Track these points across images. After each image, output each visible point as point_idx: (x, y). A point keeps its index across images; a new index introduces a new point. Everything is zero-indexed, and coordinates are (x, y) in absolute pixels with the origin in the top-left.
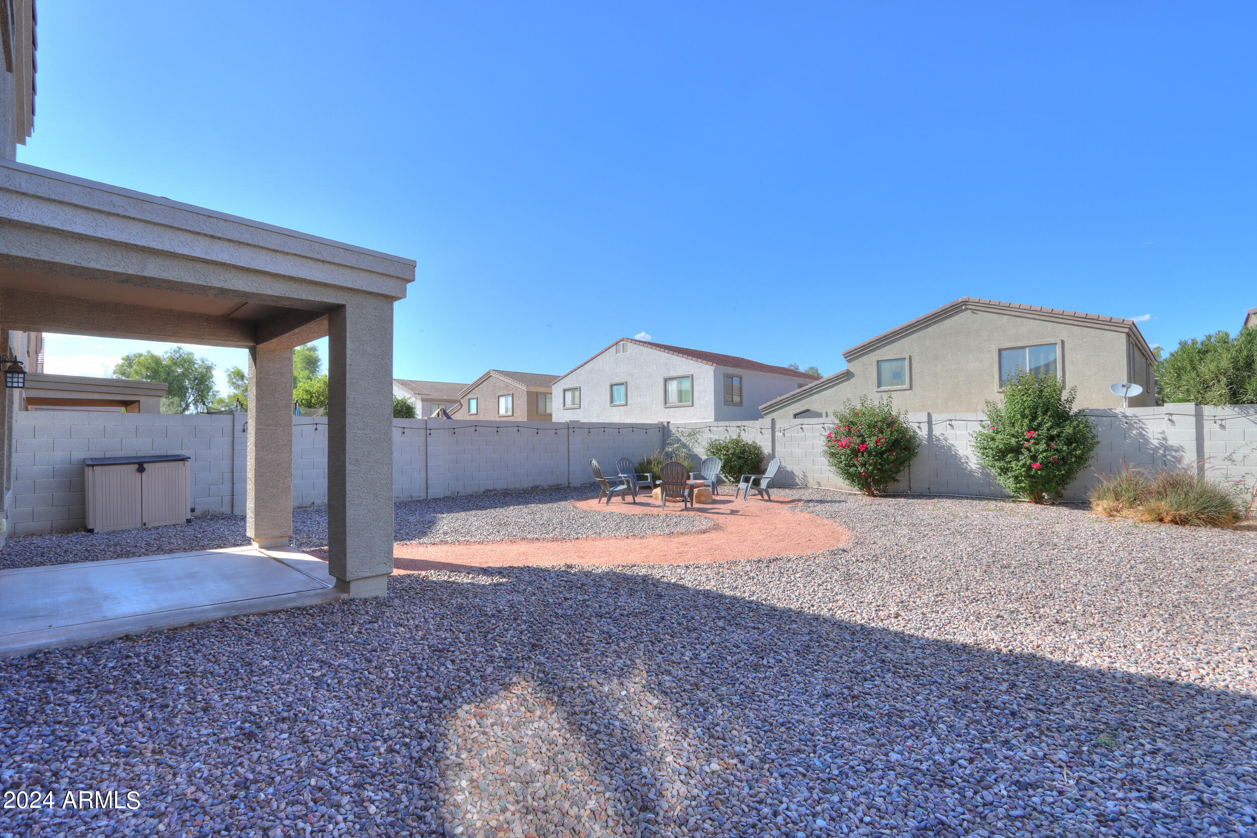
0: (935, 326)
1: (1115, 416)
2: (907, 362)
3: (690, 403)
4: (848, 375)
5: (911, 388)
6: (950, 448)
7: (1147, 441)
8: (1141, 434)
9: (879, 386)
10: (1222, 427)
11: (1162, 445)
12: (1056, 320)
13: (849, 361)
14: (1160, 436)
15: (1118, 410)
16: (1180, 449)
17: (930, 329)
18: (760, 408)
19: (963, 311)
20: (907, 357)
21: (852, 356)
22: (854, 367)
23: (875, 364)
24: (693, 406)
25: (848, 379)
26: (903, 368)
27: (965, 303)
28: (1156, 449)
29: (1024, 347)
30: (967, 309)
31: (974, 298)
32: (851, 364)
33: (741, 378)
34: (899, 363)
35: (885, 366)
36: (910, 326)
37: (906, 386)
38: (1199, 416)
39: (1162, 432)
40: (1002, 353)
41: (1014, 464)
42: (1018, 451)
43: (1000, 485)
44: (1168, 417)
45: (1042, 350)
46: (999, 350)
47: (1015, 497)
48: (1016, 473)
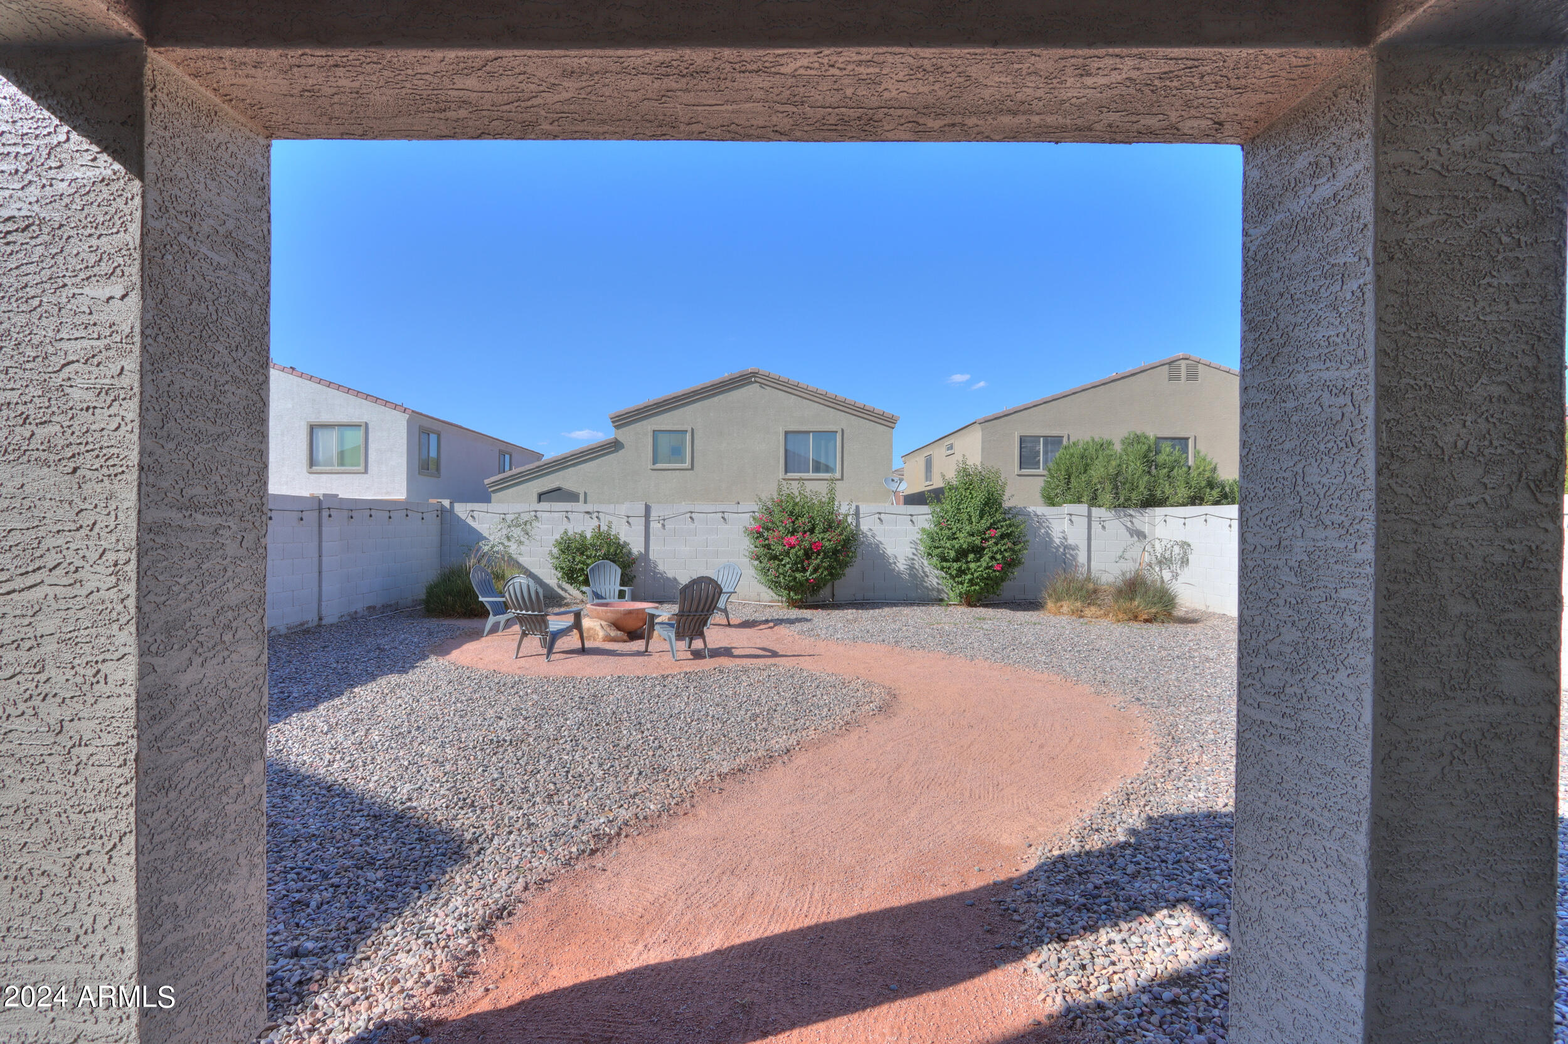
0: (721, 397)
1: (1028, 514)
2: (688, 436)
3: (361, 468)
4: (615, 446)
5: (692, 468)
6: (877, 546)
7: (1052, 541)
8: (1047, 533)
9: (654, 464)
10: (1104, 527)
11: (1062, 543)
12: (838, 407)
13: (617, 427)
14: (1061, 535)
15: (1031, 509)
16: (1075, 548)
17: (716, 399)
18: (486, 481)
19: (751, 383)
20: (690, 431)
21: (622, 421)
22: (624, 435)
23: (650, 434)
24: (366, 472)
25: (616, 451)
26: (683, 442)
27: (754, 374)
28: (1057, 548)
29: (808, 432)
30: (756, 382)
31: (764, 369)
32: (620, 431)
33: (439, 436)
34: (680, 436)
35: (663, 440)
36: (695, 393)
37: (687, 465)
38: (1089, 516)
39: (1064, 532)
40: (789, 436)
41: (973, 566)
42: (978, 551)
43: (927, 588)
44: (1068, 517)
45: (826, 436)
46: (786, 433)
47: (942, 600)
48: (976, 575)
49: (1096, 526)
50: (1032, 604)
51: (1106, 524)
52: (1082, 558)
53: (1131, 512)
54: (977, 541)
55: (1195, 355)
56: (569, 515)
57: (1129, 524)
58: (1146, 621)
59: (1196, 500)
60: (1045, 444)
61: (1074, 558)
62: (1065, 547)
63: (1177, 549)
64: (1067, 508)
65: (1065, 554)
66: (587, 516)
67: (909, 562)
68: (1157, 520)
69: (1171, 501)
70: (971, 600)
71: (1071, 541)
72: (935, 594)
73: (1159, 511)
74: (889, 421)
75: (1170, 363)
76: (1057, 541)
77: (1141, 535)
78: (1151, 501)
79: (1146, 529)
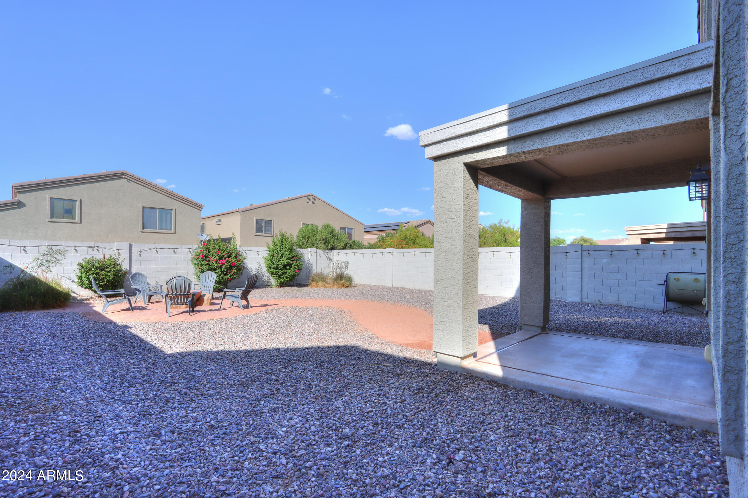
0: (101, 183)
2: (78, 203)
4: (19, 204)
5: (81, 222)
7: (305, 261)
8: (304, 259)
9: (51, 217)
10: (320, 257)
12: (173, 197)
13: (18, 193)
16: (312, 264)
17: (97, 184)
19: (122, 178)
20: (79, 200)
21: (24, 189)
22: (25, 198)
25: (19, 207)
26: (74, 207)
27: (124, 174)
29: (156, 209)
30: (125, 178)
32: (21, 195)
34: (71, 202)
35: (59, 203)
36: (83, 179)
37: (77, 220)
38: (316, 252)
39: (309, 258)
40: (145, 209)
41: (288, 271)
42: (290, 265)
43: (263, 281)
44: (310, 253)
45: (165, 212)
46: (143, 208)
47: (269, 285)
48: (289, 274)
49: (318, 256)
50: (306, 285)
51: (321, 255)
52: (314, 268)
53: (327, 251)
54: (289, 261)
55: (315, 194)
56: (77, 248)
57: (327, 255)
58: (347, 287)
59: (344, 248)
60: (266, 223)
61: (312, 267)
62: (309, 264)
63: (343, 264)
64: (310, 249)
65: (309, 266)
66: (91, 249)
67: (257, 271)
68: (335, 254)
69: (338, 248)
70: (282, 285)
71: (311, 262)
72: (266, 283)
73: (335, 251)
74: (199, 207)
75: (307, 196)
76: (307, 261)
77: (330, 259)
78: (333, 248)
79: (332, 257)
